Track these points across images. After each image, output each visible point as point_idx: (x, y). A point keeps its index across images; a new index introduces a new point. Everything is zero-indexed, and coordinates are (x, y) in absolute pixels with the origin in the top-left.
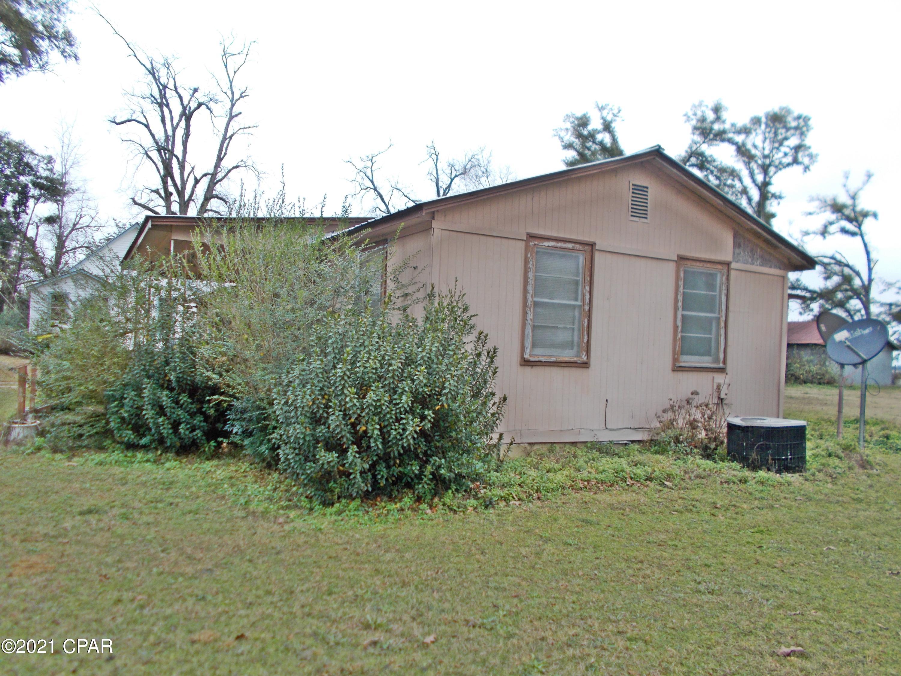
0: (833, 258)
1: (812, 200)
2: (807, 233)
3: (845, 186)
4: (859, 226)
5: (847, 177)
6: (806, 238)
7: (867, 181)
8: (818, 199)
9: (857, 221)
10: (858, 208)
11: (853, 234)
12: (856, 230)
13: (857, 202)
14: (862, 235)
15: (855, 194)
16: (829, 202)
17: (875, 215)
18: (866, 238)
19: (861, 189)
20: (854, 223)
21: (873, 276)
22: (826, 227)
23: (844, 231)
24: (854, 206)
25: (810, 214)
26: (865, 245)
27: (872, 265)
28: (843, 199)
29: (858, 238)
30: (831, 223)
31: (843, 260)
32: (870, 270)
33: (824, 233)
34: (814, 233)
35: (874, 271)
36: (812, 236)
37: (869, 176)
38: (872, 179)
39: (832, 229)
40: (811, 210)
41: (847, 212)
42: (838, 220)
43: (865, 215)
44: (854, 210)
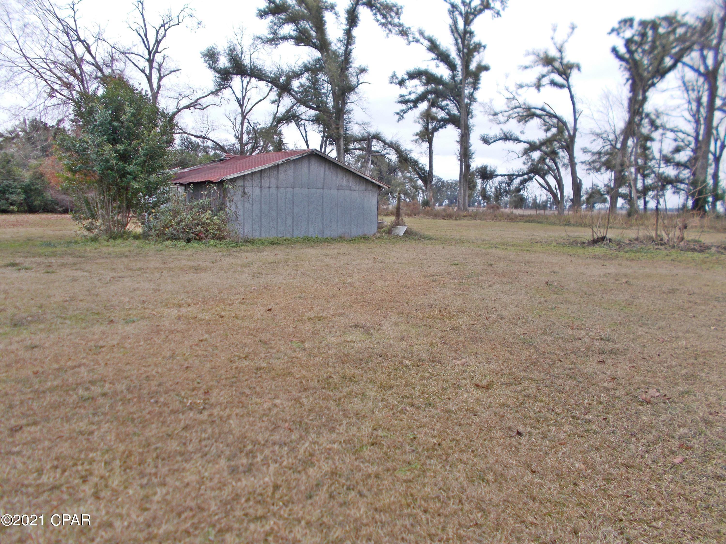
0: (543, 109)
1: (528, 54)
2: (521, 86)
3: (552, 39)
4: (567, 80)
5: (554, 30)
6: (520, 91)
7: (572, 33)
8: (534, 54)
9: (565, 74)
10: (565, 61)
11: (561, 86)
12: (565, 82)
13: (564, 54)
14: (569, 88)
15: (562, 47)
16: (542, 55)
17: (579, 68)
18: (572, 90)
19: (566, 41)
20: (564, 76)
21: (578, 126)
22: (539, 80)
23: (553, 83)
24: (562, 58)
25: (526, 68)
26: (572, 97)
27: (577, 116)
28: (553, 53)
29: (566, 91)
30: (543, 76)
31: (552, 112)
32: (575, 120)
33: (538, 86)
34: (527, 86)
35: (578, 122)
36: (525, 89)
37: (573, 28)
38: (576, 30)
39: (545, 81)
40: (527, 64)
41: (557, 64)
42: (549, 73)
43: (570, 67)
44: (561, 63)
